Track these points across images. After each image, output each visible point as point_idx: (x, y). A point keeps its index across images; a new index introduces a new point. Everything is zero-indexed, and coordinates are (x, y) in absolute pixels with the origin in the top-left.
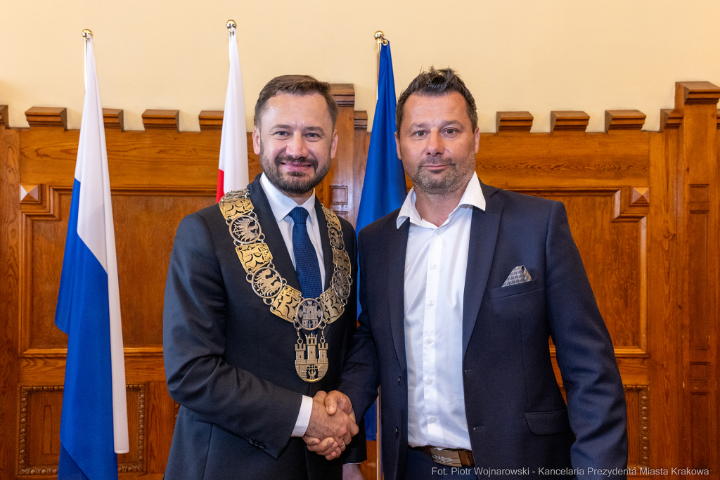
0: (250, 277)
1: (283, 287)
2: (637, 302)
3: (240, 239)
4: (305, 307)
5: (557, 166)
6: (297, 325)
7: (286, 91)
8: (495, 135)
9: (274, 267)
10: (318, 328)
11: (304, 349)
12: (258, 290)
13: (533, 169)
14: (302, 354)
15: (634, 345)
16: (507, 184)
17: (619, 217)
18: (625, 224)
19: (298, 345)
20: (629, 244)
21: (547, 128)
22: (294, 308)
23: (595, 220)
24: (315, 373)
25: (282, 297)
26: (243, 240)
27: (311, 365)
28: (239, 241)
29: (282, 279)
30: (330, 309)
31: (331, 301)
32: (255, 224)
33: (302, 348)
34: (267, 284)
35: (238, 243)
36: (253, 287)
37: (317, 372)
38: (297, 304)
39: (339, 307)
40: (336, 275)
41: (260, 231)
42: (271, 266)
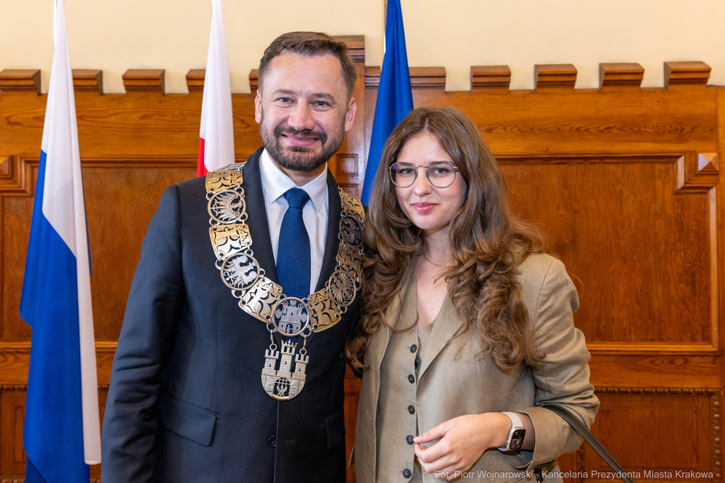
0: (220, 263)
1: (260, 278)
2: (707, 289)
3: (217, 217)
4: (285, 306)
5: (607, 128)
6: (271, 326)
7: (292, 50)
8: (533, 92)
9: (252, 254)
10: (299, 335)
11: (277, 357)
13: (579, 132)
14: (273, 363)
15: (703, 340)
16: (547, 149)
17: (684, 188)
18: (690, 196)
19: (270, 351)
20: (696, 220)
21: (595, 84)
22: (270, 305)
23: (655, 191)
24: (286, 389)
25: (256, 290)
26: (221, 219)
27: (282, 378)
28: (216, 219)
29: (260, 269)
30: (319, 314)
31: (322, 305)
32: (240, 202)
33: (275, 355)
34: (240, 273)
35: (214, 222)
36: (222, 275)
37: (288, 389)
38: (275, 301)
39: (333, 314)
40: (337, 275)
41: (244, 209)
42: (249, 253)
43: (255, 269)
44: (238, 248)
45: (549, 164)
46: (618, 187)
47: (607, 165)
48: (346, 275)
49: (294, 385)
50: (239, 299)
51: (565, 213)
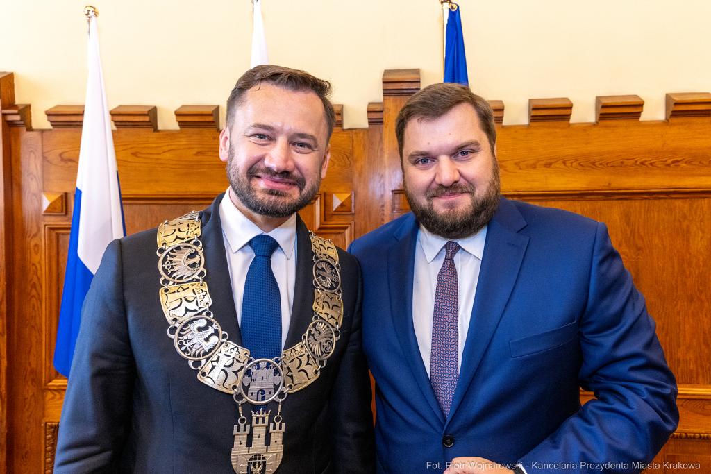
0: (173, 330)
1: (222, 343)
3: (170, 276)
4: (254, 370)
5: (674, 162)
6: (239, 397)
8: (594, 125)
9: (212, 316)
10: (272, 401)
11: (248, 431)
12: (183, 348)
13: (643, 166)
14: (244, 439)
16: (609, 184)
19: (239, 426)
21: (661, 115)
22: (236, 373)
24: (261, 466)
25: (219, 357)
26: (174, 278)
27: (256, 455)
28: (168, 278)
29: (222, 333)
30: (295, 372)
31: (298, 362)
32: (198, 256)
33: (245, 430)
34: (198, 339)
35: (166, 282)
36: (176, 344)
37: (264, 466)
38: (242, 367)
39: (310, 370)
40: (314, 326)
41: (202, 265)
42: (208, 314)
43: (216, 333)
44: (195, 310)
45: (610, 200)
46: (685, 224)
47: (673, 200)
48: (325, 324)
49: (269, 461)
50: (199, 370)
51: (627, 250)
